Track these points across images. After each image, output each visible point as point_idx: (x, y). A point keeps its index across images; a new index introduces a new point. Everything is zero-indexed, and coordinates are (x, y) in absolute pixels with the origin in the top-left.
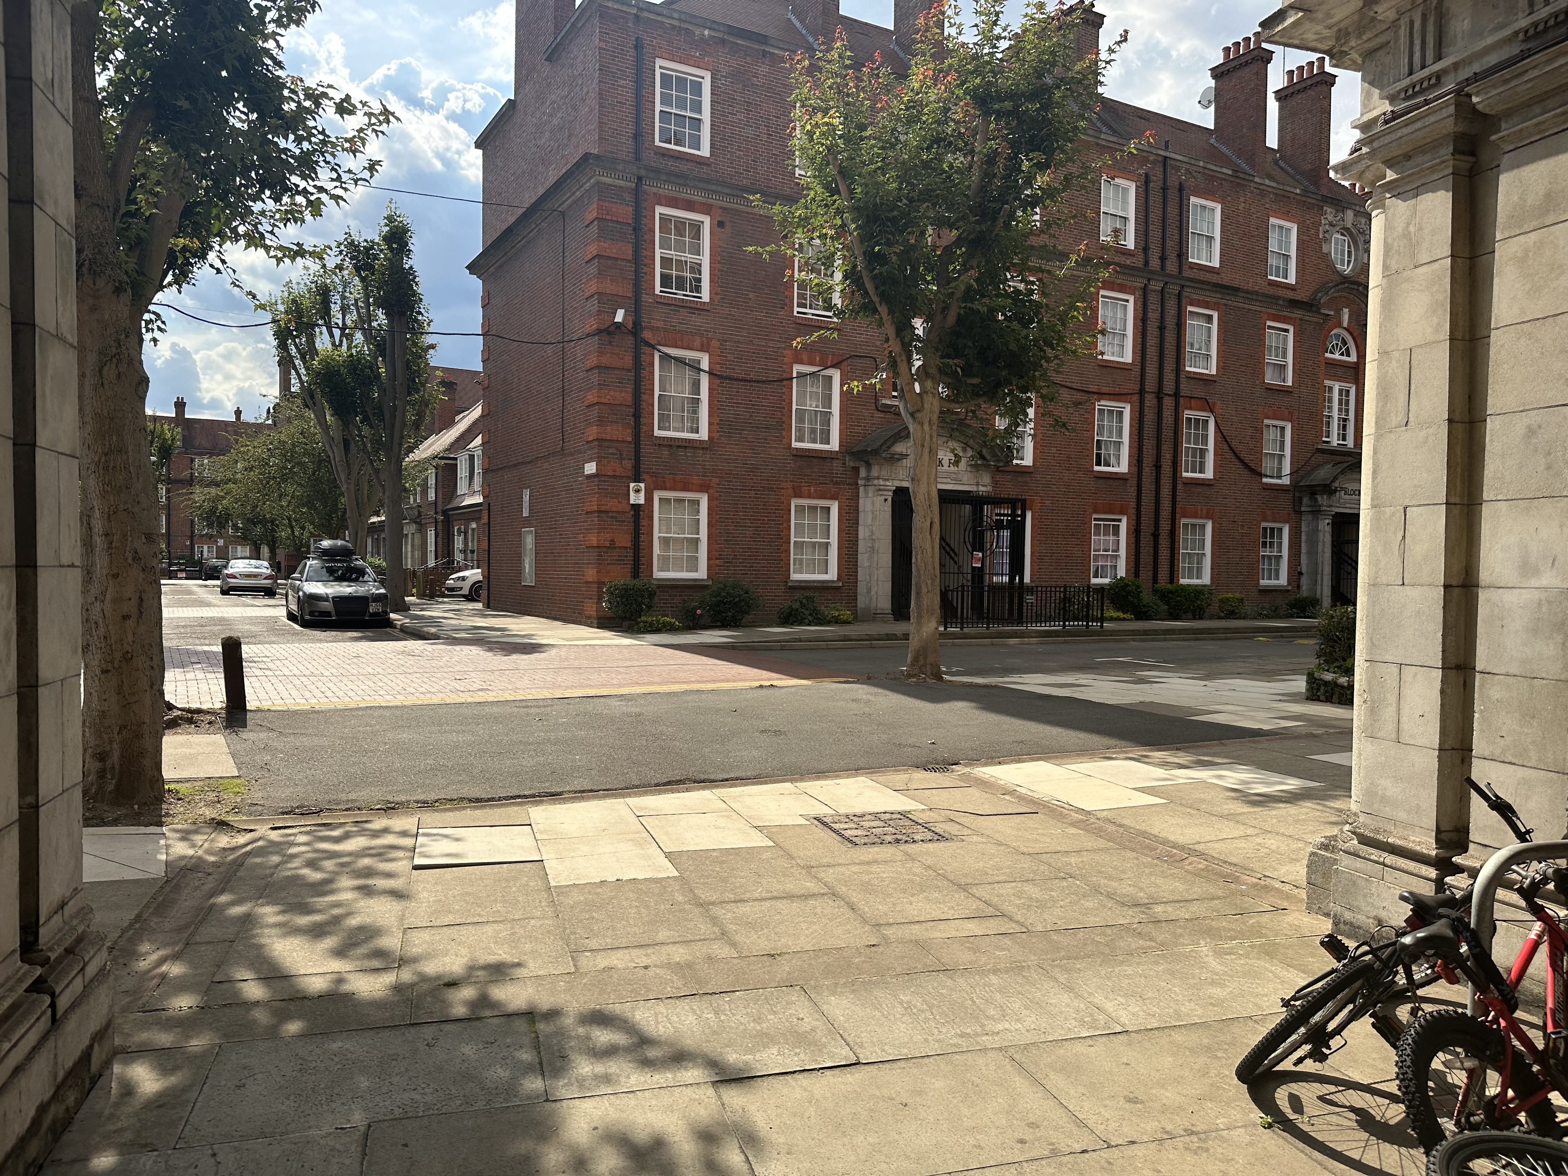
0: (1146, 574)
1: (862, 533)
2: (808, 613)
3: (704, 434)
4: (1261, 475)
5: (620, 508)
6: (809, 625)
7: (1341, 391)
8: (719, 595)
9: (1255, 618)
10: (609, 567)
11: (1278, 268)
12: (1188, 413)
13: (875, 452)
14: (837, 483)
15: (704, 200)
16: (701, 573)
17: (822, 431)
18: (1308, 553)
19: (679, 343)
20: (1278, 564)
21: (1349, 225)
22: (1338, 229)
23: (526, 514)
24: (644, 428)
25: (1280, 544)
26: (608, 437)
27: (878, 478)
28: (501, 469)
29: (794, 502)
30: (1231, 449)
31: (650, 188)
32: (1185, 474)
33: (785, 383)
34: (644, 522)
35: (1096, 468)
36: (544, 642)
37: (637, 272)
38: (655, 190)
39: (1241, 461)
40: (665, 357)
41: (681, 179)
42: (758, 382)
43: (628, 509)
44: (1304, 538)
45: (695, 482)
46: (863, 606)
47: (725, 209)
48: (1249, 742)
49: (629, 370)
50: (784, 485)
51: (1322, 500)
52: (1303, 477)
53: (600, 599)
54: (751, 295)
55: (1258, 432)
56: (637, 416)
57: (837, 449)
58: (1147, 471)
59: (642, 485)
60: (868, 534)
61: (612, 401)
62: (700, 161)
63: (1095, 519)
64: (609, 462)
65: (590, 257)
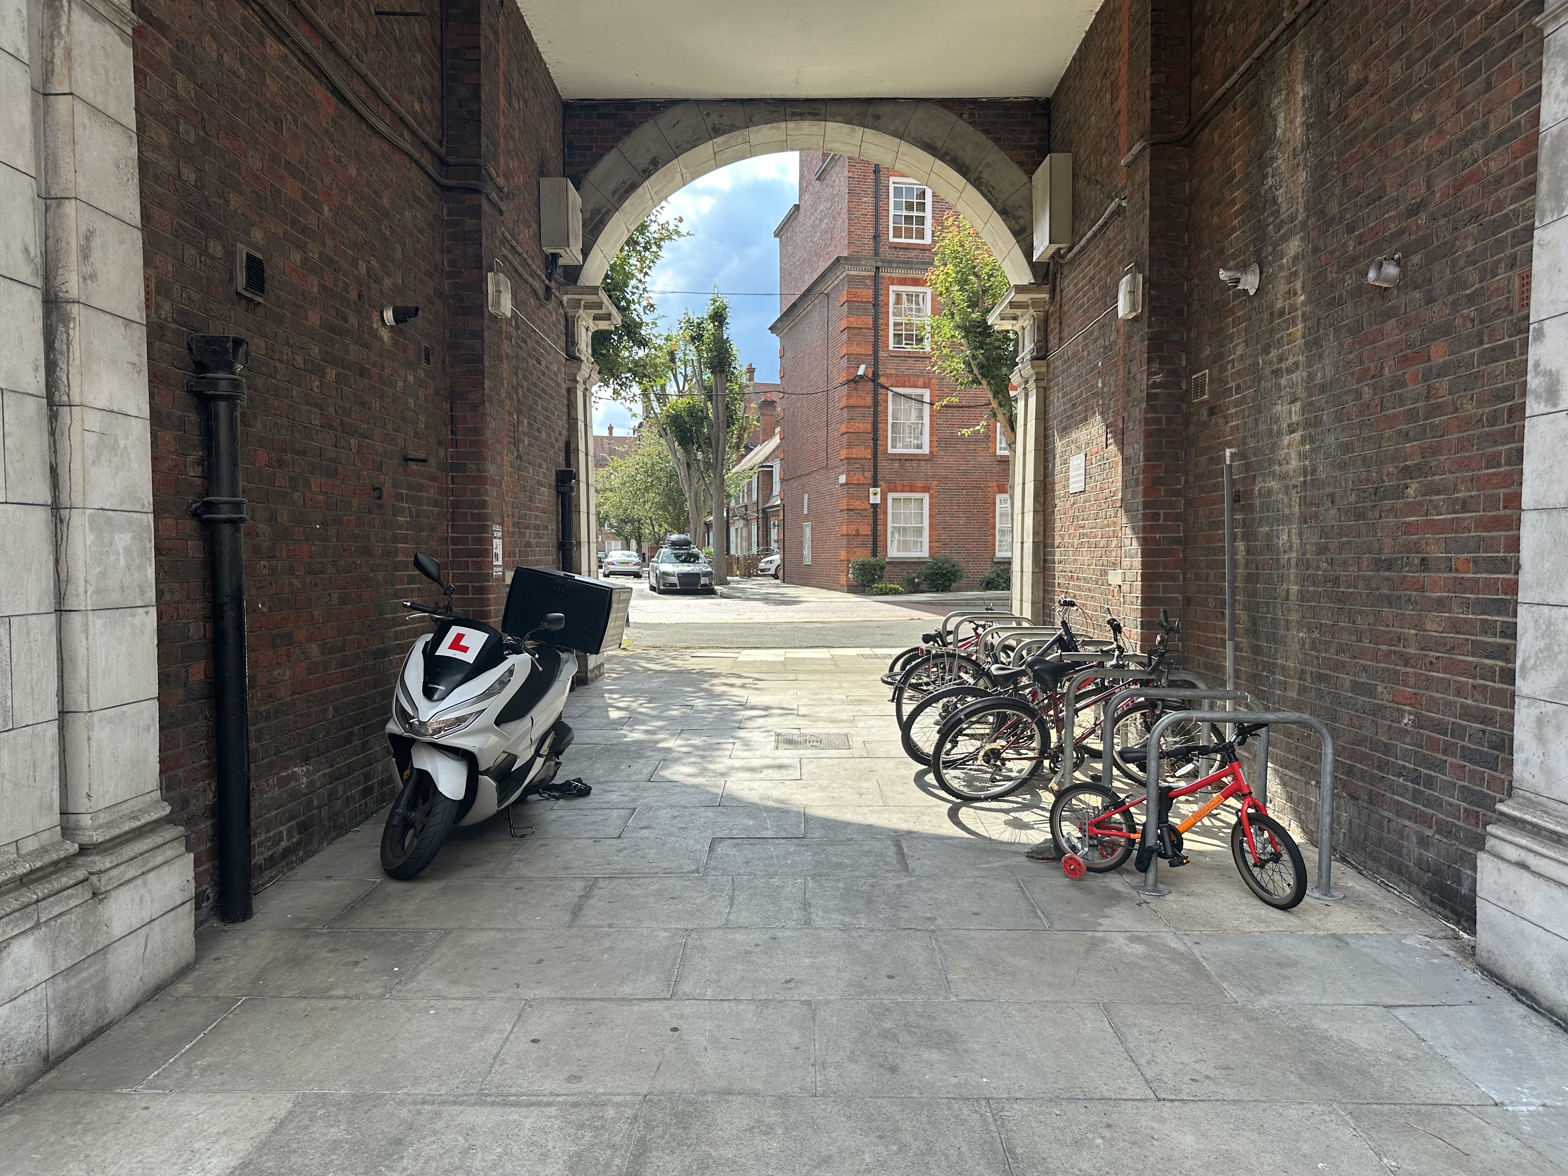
2: (1002, 581)
3: (926, 450)
5: (863, 506)
8: (935, 568)
10: (856, 549)
16: (924, 553)
19: (907, 384)
23: (805, 512)
24: (880, 448)
26: (855, 456)
28: (791, 479)
29: (998, 497)
31: (884, 274)
34: (880, 516)
37: (876, 336)
38: (888, 275)
40: (896, 394)
41: (909, 263)
42: (969, 408)
43: (869, 507)
45: (919, 485)
49: (869, 407)
50: (990, 484)
53: (848, 573)
56: (875, 440)
59: (879, 490)
61: (857, 430)
62: (923, 248)
64: (855, 474)
65: (841, 329)
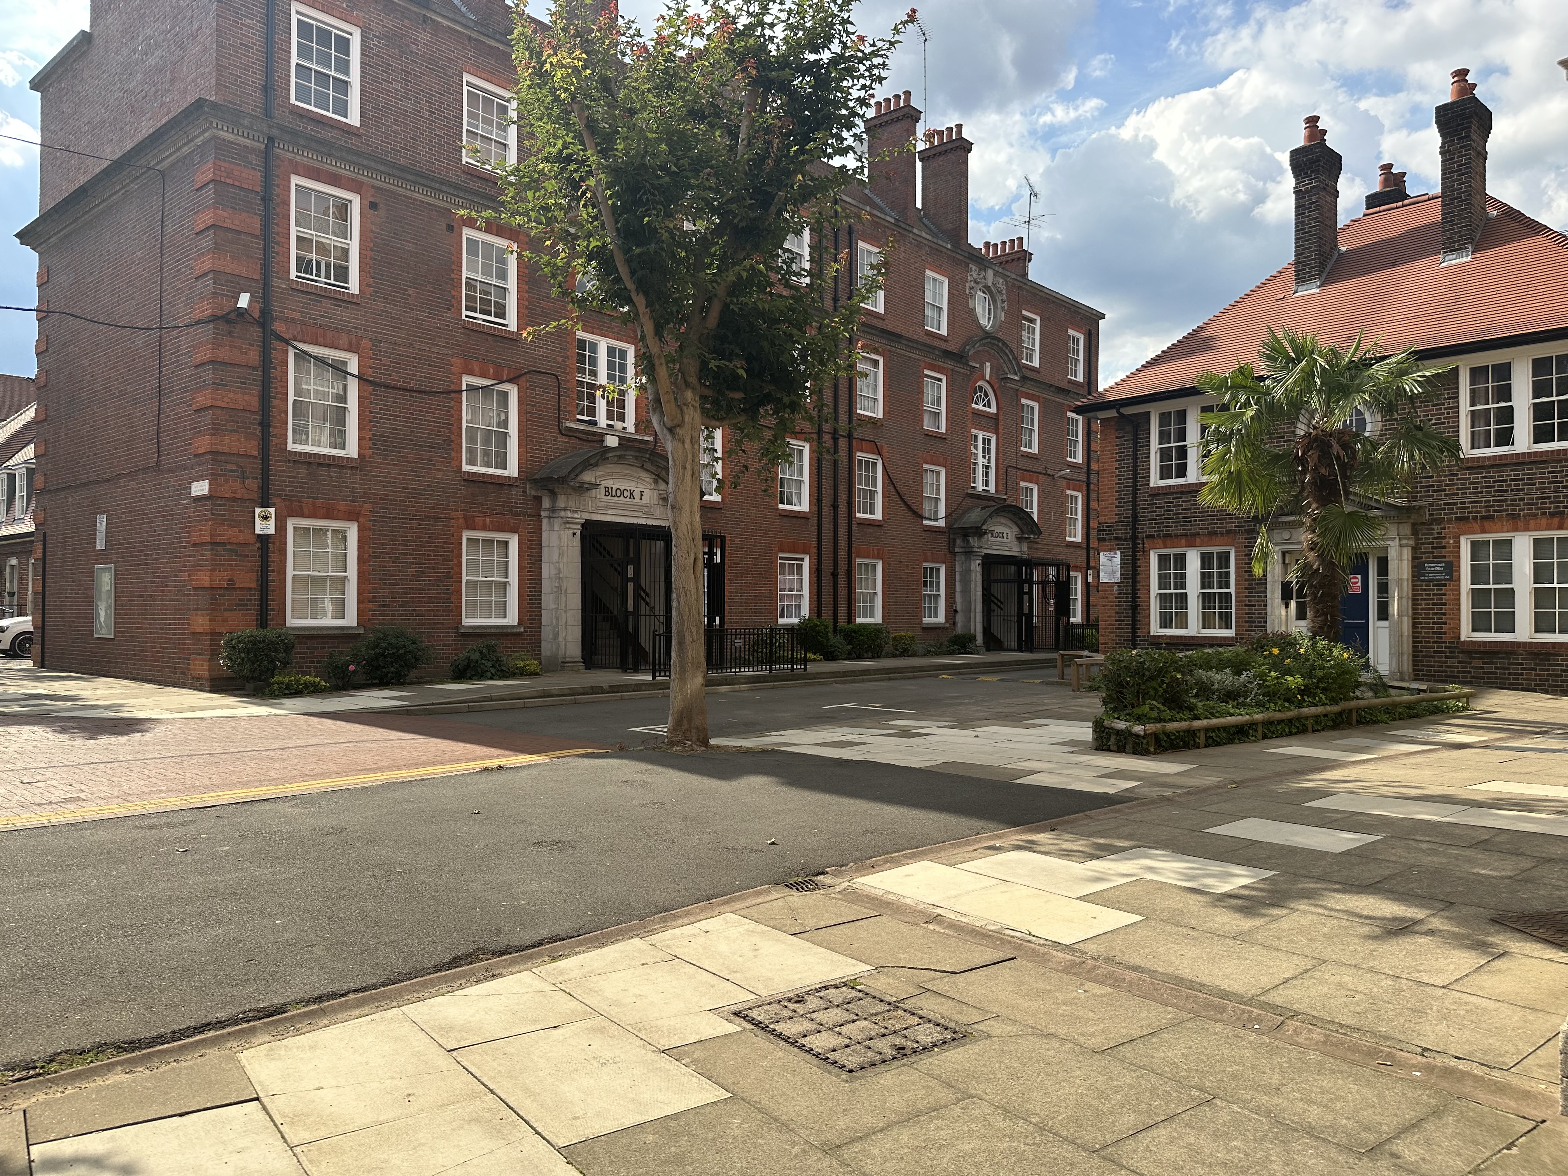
0: (827, 615)
1: (547, 570)
2: (490, 664)
3: (352, 450)
4: (922, 517)
5: (241, 538)
6: (491, 679)
7: (984, 439)
8: (377, 646)
9: (925, 655)
10: (226, 614)
11: (932, 318)
12: (859, 455)
13: (562, 480)
14: (517, 514)
15: (353, 176)
16: (351, 619)
17: (497, 454)
18: (962, 592)
19: (320, 339)
20: (936, 603)
21: (990, 284)
22: (980, 286)
23: (100, 545)
24: (274, 441)
25: (938, 583)
26: (226, 449)
27: (565, 509)
28: (64, 489)
29: (466, 535)
30: (897, 491)
31: (284, 153)
32: (858, 515)
33: (453, 395)
34: (274, 557)
35: (781, 506)
36: (141, 715)
37: (266, 250)
38: (290, 156)
39: (905, 503)
40: (302, 356)
41: (325, 148)
42: (420, 392)
43: (252, 540)
44: (958, 577)
45: (341, 508)
46: (548, 654)
47: (378, 188)
48: (1113, 811)
49: (255, 369)
50: (453, 514)
51: (973, 541)
52: (956, 520)
53: (214, 654)
54: (411, 291)
55: (920, 474)
56: (265, 424)
57: (516, 475)
58: (826, 510)
59: (272, 511)
60: (553, 572)
61: (231, 406)
62: (348, 130)
63: (781, 558)
64: (227, 481)
65: (202, 227)
